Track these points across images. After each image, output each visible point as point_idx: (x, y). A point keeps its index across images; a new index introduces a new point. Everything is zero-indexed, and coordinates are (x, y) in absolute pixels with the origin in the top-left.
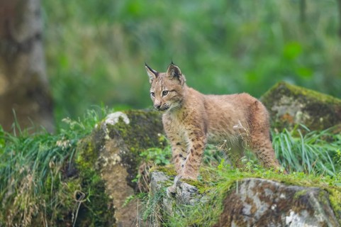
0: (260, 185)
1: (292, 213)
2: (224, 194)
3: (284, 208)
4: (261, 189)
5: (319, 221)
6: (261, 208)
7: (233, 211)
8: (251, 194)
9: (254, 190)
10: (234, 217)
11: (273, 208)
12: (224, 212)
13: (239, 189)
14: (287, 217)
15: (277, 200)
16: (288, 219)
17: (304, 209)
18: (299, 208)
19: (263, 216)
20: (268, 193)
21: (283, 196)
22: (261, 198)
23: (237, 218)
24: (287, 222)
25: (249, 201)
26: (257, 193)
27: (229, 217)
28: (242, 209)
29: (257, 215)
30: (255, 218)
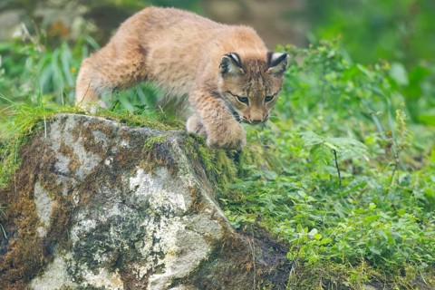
0: (86, 124)
1: (140, 172)
2: (22, 139)
3: (126, 163)
4: (88, 131)
5: (186, 184)
6: (87, 162)
7: (38, 167)
8: (69, 139)
9: (75, 133)
10: (40, 175)
11: (108, 162)
12: (22, 167)
13: (49, 132)
14: (131, 178)
15: (114, 150)
16: (134, 181)
17: (162, 165)
18: (153, 164)
19: (90, 175)
20: (98, 137)
21: (124, 143)
22: (87, 147)
23: (45, 178)
24: (132, 187)
25: (66, 151)
26: (80, 139)
27: (32, 176)
28: (54, 163)
29: (79, 173)
30: (77, 178)
